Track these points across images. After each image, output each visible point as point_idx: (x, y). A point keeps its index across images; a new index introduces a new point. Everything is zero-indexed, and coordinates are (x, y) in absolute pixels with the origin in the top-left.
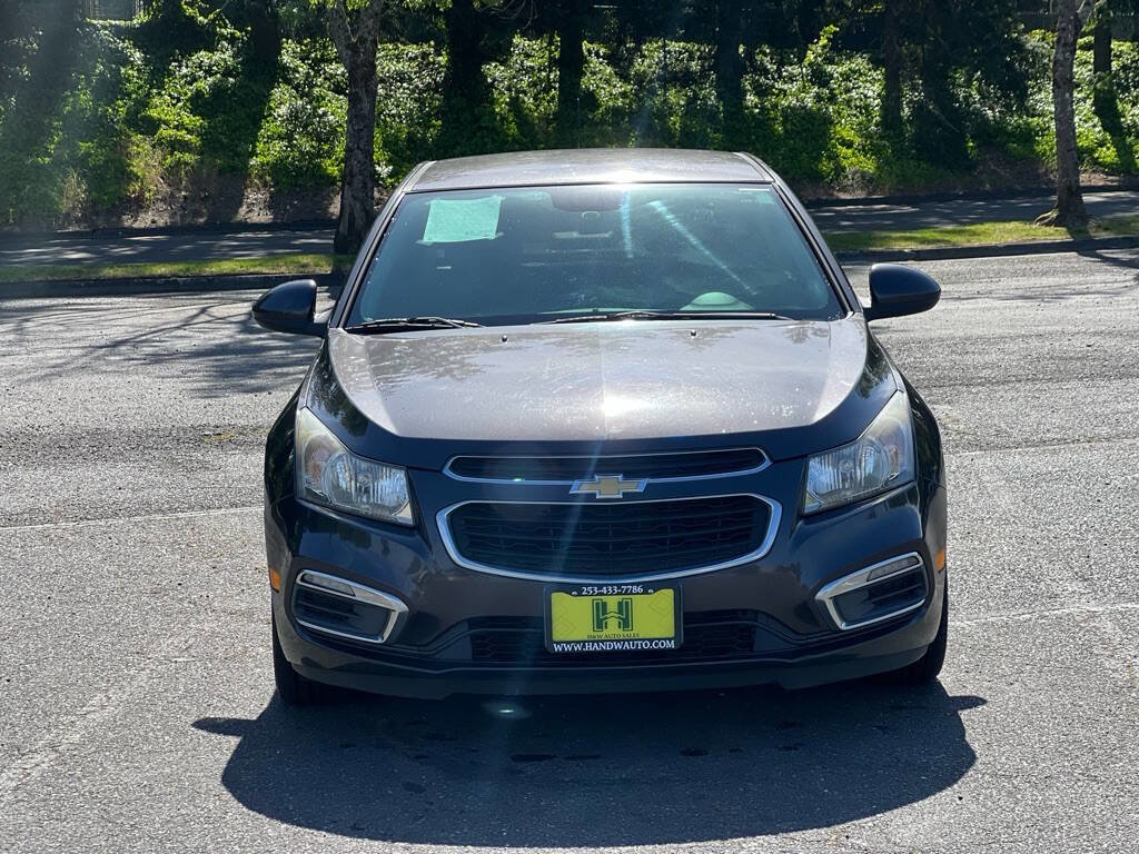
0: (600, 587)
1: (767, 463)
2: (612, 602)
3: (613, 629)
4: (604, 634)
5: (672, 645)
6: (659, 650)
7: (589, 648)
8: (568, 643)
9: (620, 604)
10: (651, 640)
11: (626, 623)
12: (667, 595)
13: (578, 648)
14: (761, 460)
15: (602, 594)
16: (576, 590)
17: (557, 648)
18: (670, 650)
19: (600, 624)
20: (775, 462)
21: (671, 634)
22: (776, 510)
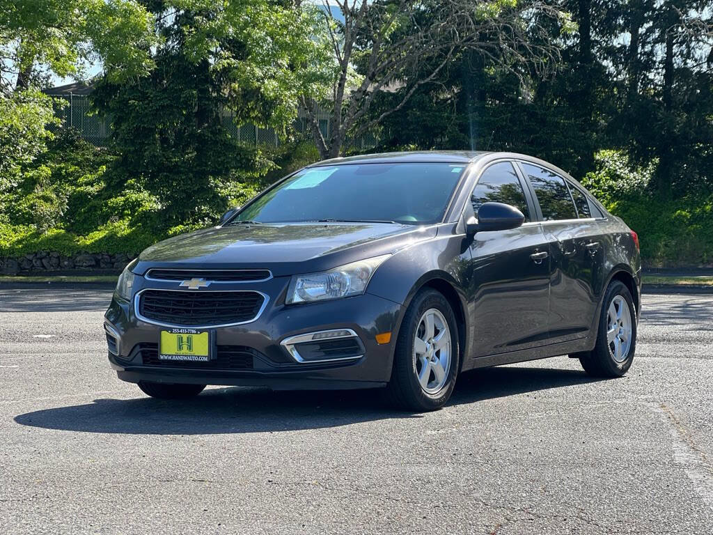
0: (180, 329)
1: (271, 277)
2: (185, 337)
3: (185, 351)
4: (182, 352)
5: (206, 359)
6: (201, 361)
7: (174, 358)
8: (166, 355)
9: (188, 338)
10: (198, 357)
11: (190, 348)
12: (206, 334)
13: (170, 358)
14: (268, 275)
15: (180, 333)
16: (171, 330)
17: (162, 357)
18: (206, 361)
19: (180, 348)
20: (275, 277)
21: (207, 354)
22: (267, 299)
